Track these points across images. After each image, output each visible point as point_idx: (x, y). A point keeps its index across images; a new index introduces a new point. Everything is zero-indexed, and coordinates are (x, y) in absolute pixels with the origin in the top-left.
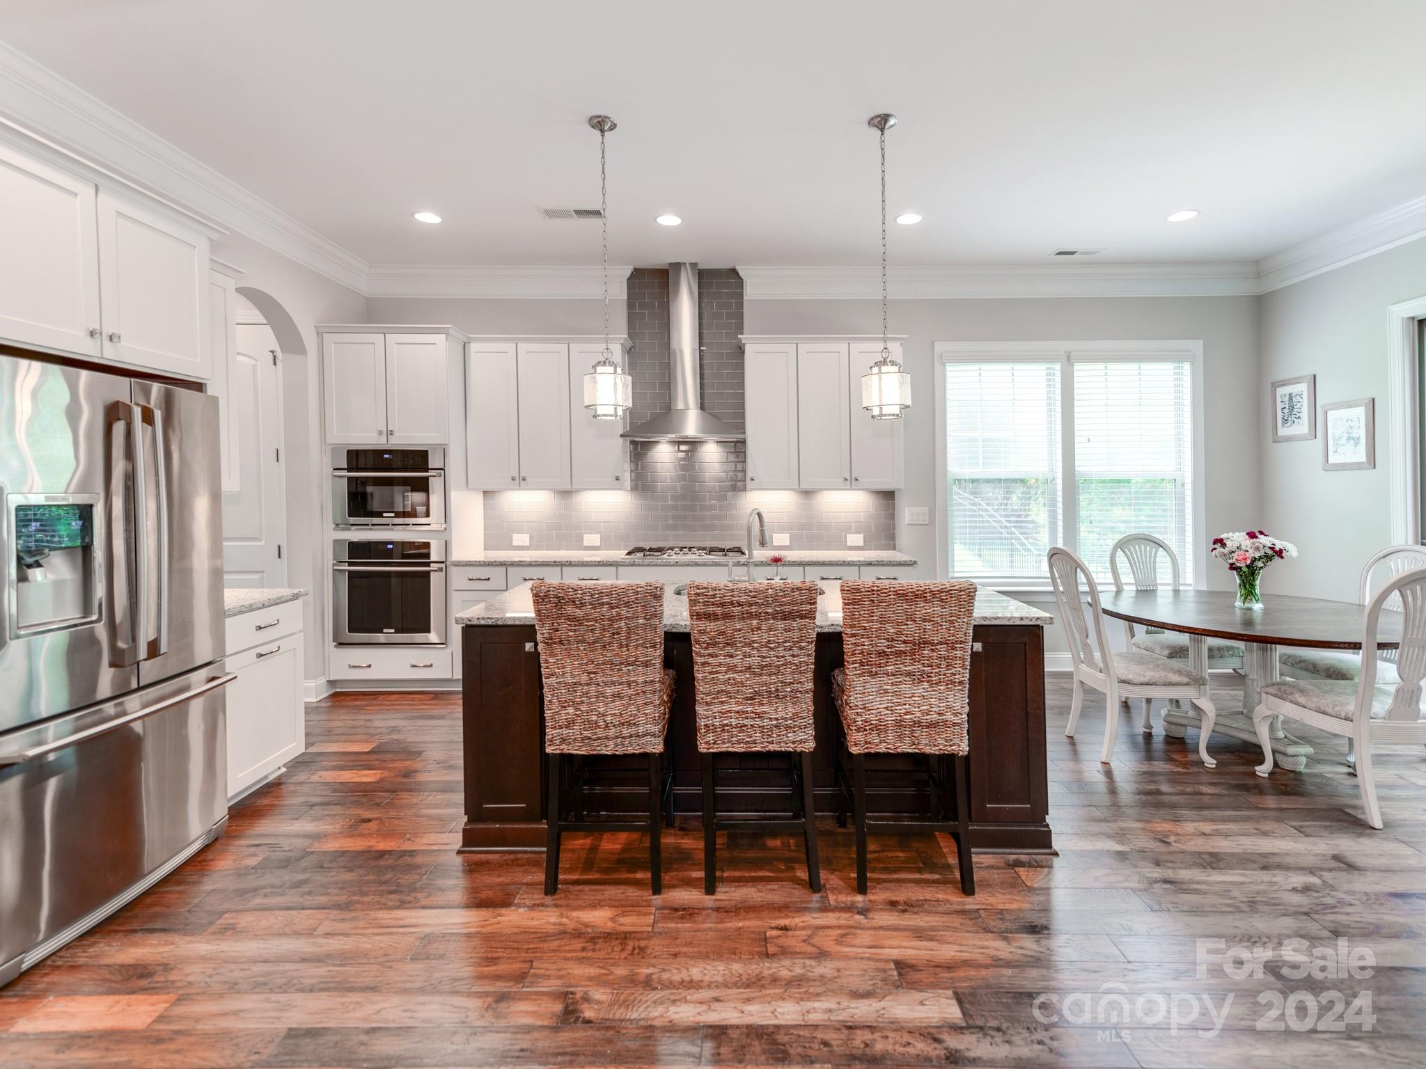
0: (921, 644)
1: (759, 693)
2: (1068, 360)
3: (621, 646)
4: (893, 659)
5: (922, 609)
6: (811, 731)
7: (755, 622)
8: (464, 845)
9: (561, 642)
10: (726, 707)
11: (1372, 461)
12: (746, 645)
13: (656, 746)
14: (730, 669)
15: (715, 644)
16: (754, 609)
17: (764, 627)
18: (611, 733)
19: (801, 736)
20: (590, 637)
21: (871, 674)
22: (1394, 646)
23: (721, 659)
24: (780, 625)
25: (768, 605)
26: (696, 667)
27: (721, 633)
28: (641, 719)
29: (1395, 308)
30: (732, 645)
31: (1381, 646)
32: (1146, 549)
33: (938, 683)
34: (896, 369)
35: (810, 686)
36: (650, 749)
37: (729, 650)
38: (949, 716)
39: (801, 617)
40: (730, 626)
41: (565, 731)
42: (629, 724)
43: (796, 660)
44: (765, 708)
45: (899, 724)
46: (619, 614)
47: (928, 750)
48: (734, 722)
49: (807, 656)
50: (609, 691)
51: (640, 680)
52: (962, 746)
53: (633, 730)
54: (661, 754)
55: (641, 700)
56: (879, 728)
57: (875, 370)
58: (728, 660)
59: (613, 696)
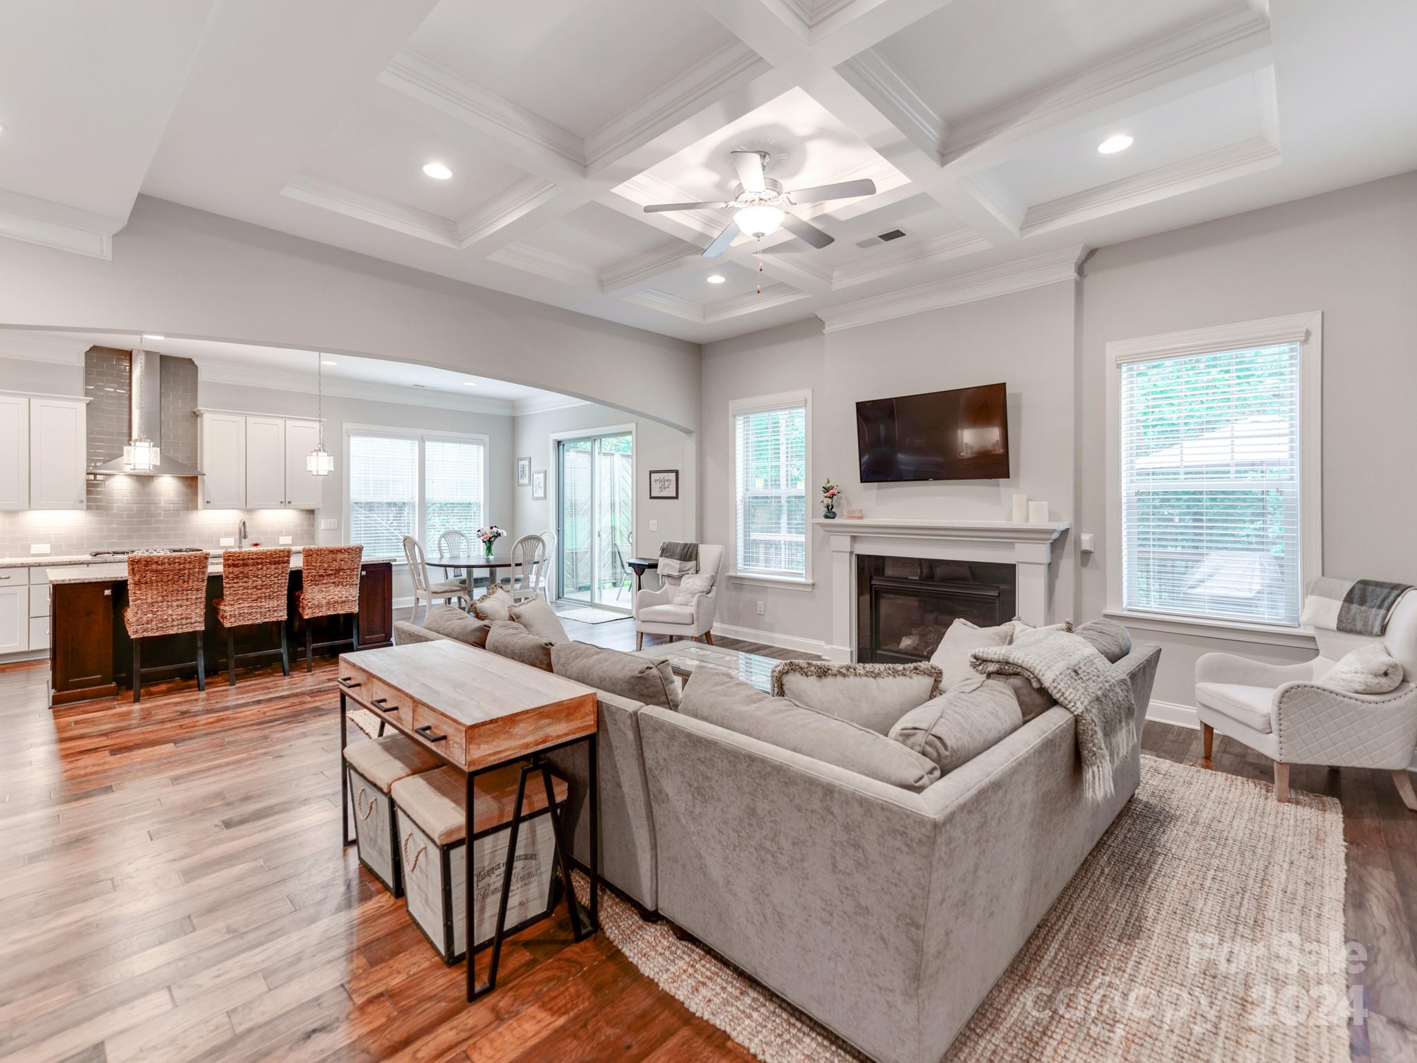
0: (338, 571)
1: (261, 598)
2: (422, 440)
3: (184, 582)
4: (326, 577)
5: (340, 556)
6: (285, 611)
7: (260, 566)
8: (53, 704)
9: (146, 583)
10: (242, 605)
11: (545, 497)
12: (255, 576)
13: (201, 627)
14: (247, 588)
15: (237, 578)
16: (259, 561)
17: (265, 568)
18: (175, 623)
19: (281, 614)
20: (165, 579)
21: (316, 585)
22: (520, 565)
23: (240, 584)
24: (273, 567)
25: (267, 558)
26: (225, 590)
27: (242, 573)
28: (193, 615)
29: (551, 435)
30: (247, 577)
31: (517, 565)
32: (457, 537)
33: (346, 585)
34: (326, 454)
35: (286, 592)
36: (198, 629)
37: (245, 579)
38: (350, 598)
39: (283, 563)
40: (246, 569)
41: (145, 626)
42: (187, 618)
43: (280, 582)
44: (263, 604)
45: (328, 603)
46: (184, 568)
47: (341, 612)
48: (246, 611)
49: (285, 581)
50: (175, 604)
51: (194, 597)
52: (356, 610)
53: (189, 620)
54: (203, 631)
55: (193, 607)
56: (319, 606)
57: (315, 454)
58: (245, 584)
59: (177, 606)
